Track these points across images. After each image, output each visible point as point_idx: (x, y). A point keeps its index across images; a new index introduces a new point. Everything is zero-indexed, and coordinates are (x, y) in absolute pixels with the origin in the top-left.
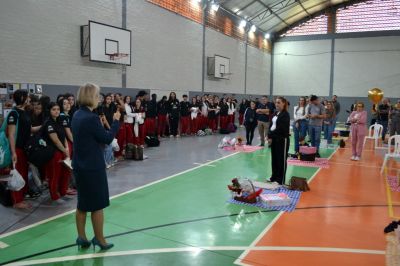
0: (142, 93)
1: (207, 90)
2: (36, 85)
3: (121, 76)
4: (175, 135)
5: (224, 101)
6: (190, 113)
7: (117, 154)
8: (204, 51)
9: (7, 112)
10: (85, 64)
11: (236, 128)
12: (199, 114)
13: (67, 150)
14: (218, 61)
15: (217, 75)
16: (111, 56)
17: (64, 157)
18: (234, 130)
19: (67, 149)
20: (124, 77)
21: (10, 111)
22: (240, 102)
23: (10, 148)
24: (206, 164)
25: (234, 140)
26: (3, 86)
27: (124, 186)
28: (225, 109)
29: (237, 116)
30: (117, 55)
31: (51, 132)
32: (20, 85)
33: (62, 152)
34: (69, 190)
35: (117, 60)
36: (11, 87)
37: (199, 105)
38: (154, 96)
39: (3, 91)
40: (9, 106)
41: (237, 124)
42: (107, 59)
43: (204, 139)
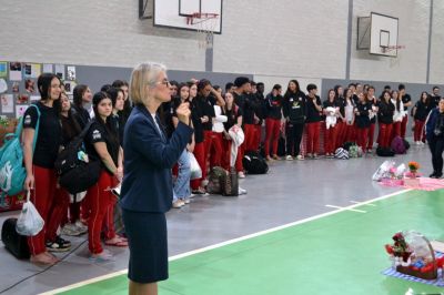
0: (241, 81)
1: (354, 77)
2: (66, 66)
3: (204, 51)
4: (295, 155)
5: (387, 96)
6: (324, 117)
7: (195, 184)
8: (351, 6)
9: (21, 110)
10: (146, 32)
11: (407, 146)
12: (339, 120)
13: (119, 171)
14: (378, 23)
15: (375, 49)
16: (189, 17)
17: (114, 184)
18: (403, 149)
19: (121, 169)
20: (209, 53)
21: (26, 107)
22: (415, 99)
23: (24, 164)
24: (350, 208)
25: (402, 168)
26: (15, 67)
27: (206, 236)
28: (387, 110)
29: (411, 124)
30: (198, 16)
31: (98, 140)
32: (42, 65)
33: (111, 174)
34: (117, 239)
35: (198, 24)
36: (28, 69)
37: (340, 102)
38: (260, 86)
39: (16, 76)
40: (24, 100)
41: (410, 138)
42: (181, 23)
43: (347, 163)
